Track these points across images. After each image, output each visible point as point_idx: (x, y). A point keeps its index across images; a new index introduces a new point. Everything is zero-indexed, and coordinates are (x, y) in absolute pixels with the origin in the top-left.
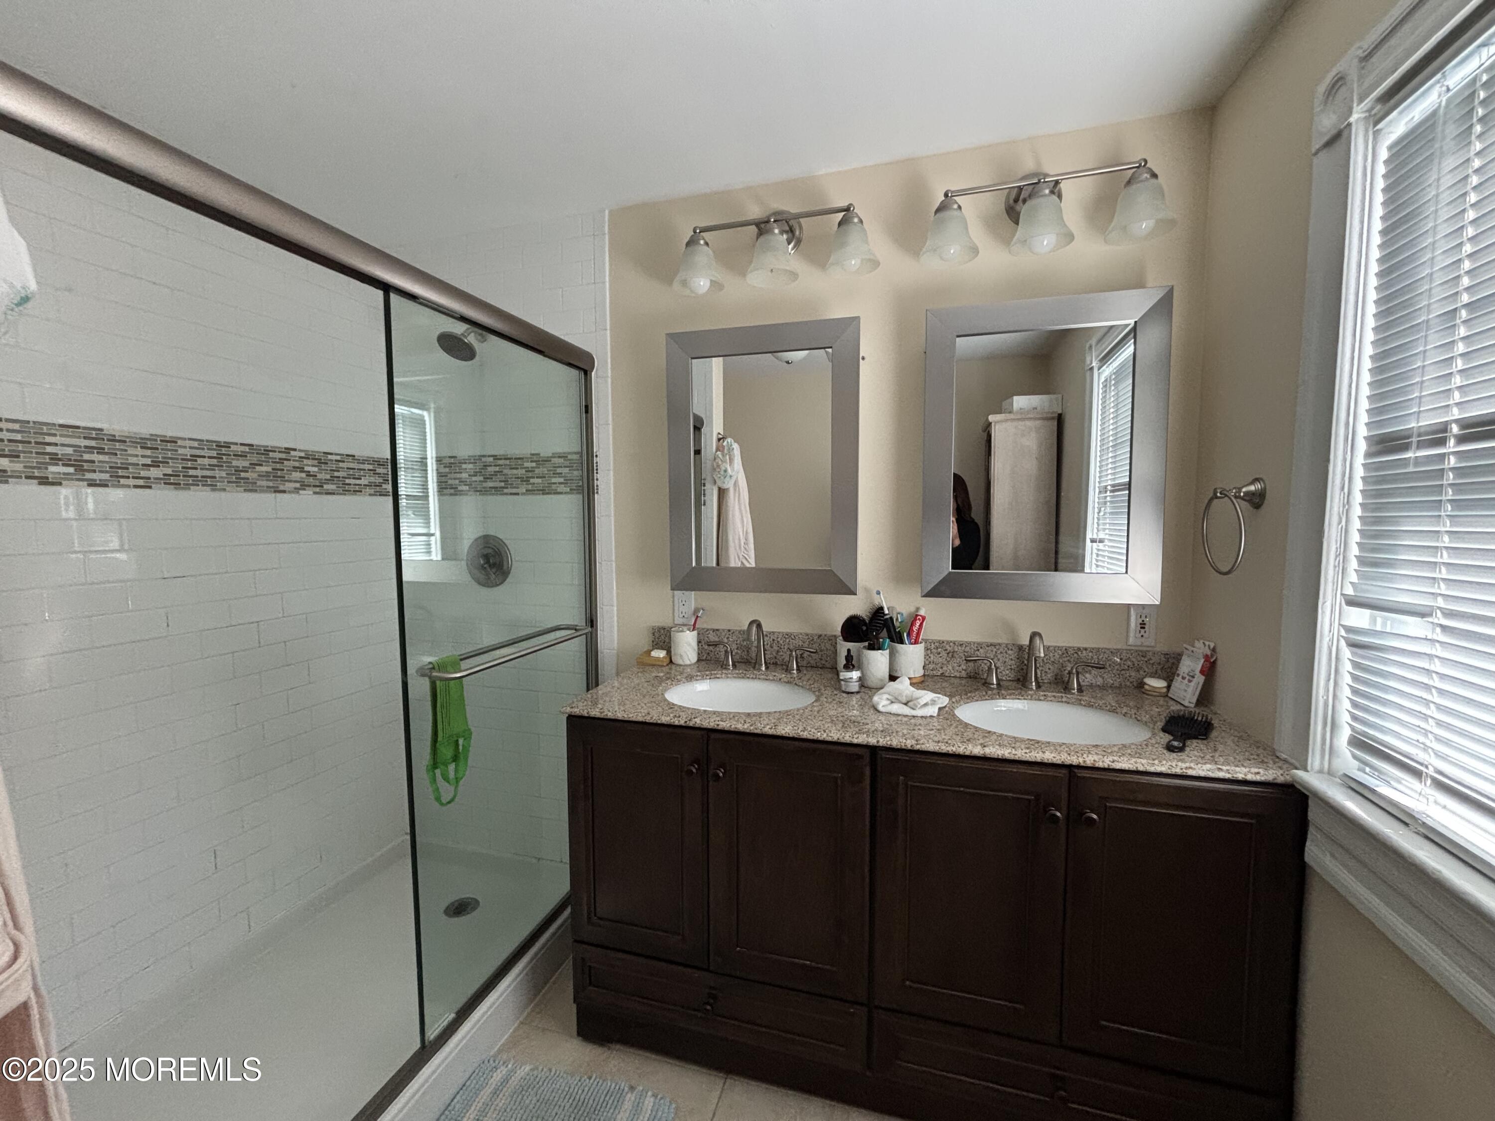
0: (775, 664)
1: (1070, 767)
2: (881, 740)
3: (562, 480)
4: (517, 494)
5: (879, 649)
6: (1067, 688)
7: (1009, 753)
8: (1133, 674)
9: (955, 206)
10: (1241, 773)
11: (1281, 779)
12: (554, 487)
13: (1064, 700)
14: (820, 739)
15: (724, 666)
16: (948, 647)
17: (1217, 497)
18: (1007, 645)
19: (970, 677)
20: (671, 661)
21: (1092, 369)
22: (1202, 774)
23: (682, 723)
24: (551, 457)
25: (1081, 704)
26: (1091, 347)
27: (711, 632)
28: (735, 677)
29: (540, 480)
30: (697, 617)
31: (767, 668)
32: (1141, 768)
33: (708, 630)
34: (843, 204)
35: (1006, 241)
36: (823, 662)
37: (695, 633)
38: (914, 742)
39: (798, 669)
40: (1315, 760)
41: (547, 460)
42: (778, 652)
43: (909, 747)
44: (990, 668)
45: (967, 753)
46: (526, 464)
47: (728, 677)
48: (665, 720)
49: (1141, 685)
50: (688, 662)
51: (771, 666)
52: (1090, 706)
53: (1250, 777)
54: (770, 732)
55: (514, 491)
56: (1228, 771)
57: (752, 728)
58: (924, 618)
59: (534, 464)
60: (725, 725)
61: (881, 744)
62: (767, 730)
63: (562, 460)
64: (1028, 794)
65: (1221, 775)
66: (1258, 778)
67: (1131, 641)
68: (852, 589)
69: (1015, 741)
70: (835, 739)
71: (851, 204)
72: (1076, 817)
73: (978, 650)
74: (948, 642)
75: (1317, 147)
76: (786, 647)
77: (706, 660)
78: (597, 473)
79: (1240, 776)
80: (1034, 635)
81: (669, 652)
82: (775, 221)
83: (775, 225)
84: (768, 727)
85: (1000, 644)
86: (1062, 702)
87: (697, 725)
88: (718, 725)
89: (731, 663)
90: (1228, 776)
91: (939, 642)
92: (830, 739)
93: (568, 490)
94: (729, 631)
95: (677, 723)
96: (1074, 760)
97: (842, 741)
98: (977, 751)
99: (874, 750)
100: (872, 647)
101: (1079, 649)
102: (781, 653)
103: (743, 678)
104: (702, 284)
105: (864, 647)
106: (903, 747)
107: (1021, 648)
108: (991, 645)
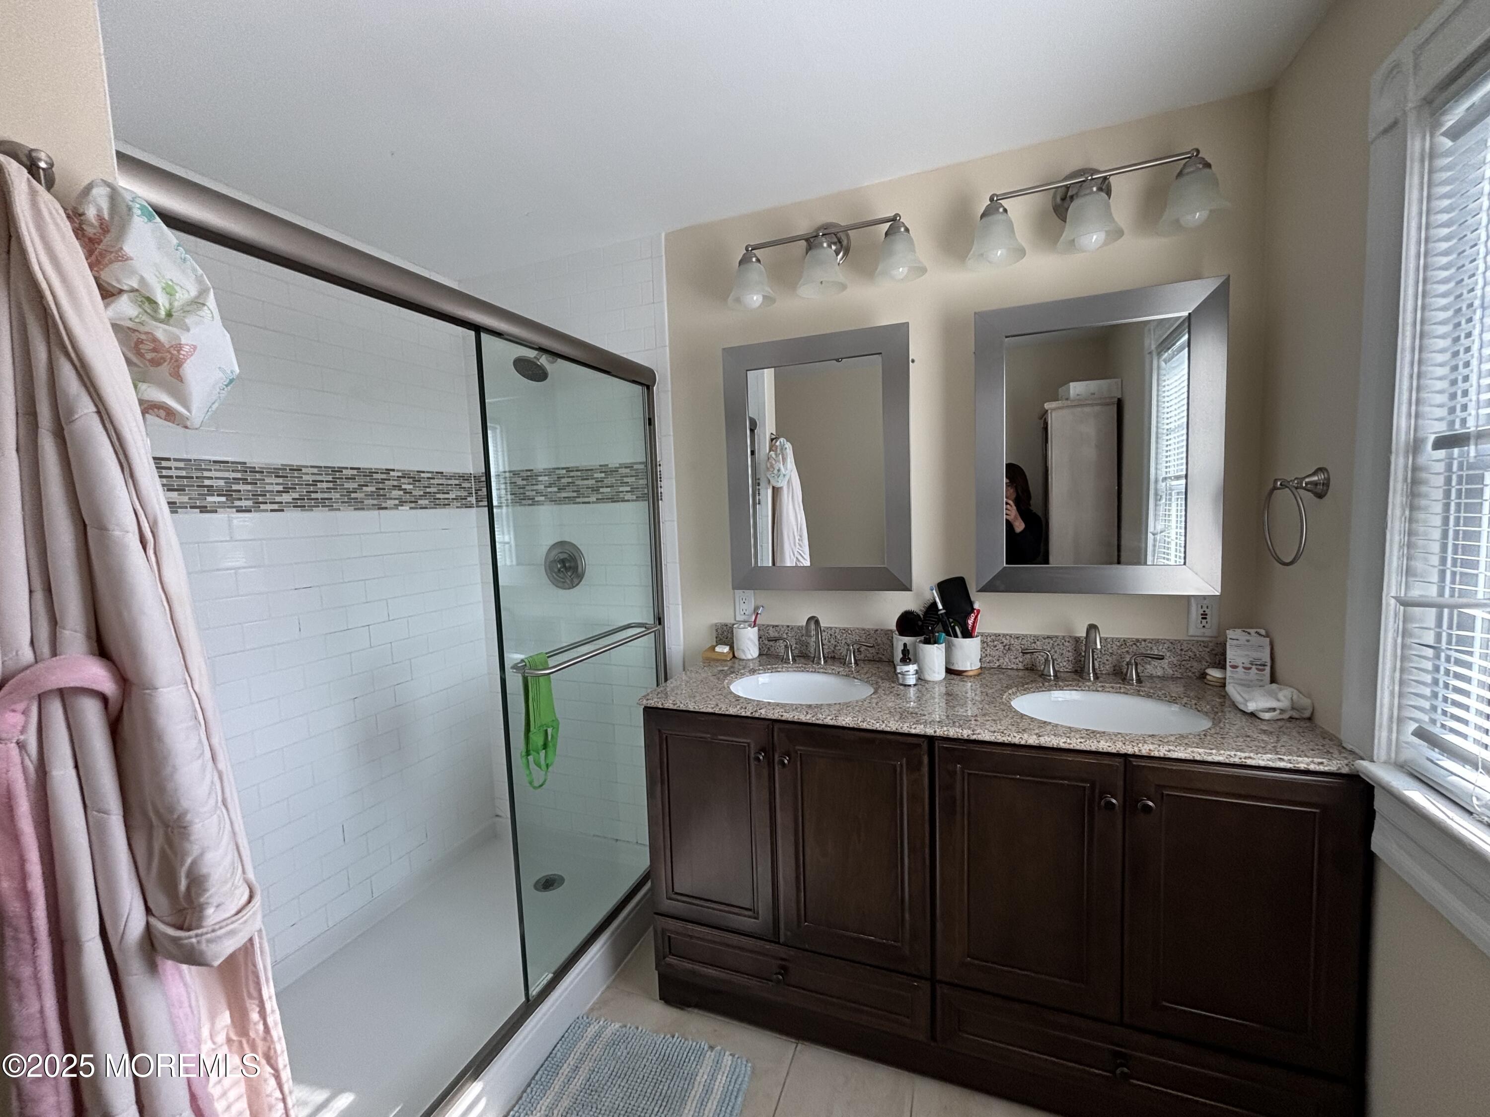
0: (833, 658)
1: (1126, 756)
2: (938, 731)
3: (628, 489)
4: (589, 503)
5: (935, 643)
6: (1125, 679)
7: (1065, 743)
8: (1195, 664)
9: (1001, 210)
10: (1303, 763)
11: (1345, 770)
12: (621, 495)
13: (1122, 691)
14: (879, 729)
15: (784, 660)
16: (1004, 639)
17: (1277, 489)
18: (1064, 637)
19: (1027, 669)
20: (734, 656)
21: (1150, 353)
22: (1263, 763)
23: (748, 714)
24: (619, 468)
25: (1140, 695)
26: (1149, 330)
27: (771, 628)
28: (795, 671)
29: (609, 490)
30: (758, 614)
31: (825, 662)
32: (1198, 758)
33: (768, 626)
34: (891, 214)
36: (880, 656)
37: (756, 629)
38: (970, 732)
39: (856, 663)
40: (1381, 750)
41: (616, 470)
42: (835, 646)
43: (965, 737)
44: (1047, 660)
45: (1023, 742)
46: (596, 475)
47: (788, 671)
48: (732, 711)
49: (1203, 676)
50: (750, 657)
51: (829, 661)
52: (1149, 696)
53: (1312, 767)
54: (831, 723)
55: (586, 500)
56: (1289, 761)
57: (814, 719)
58: (978, 611)
59: (603, 475)
60: (788, 716)
61: (938, 734)
62: (829, 721)
63: (628, 470)
64: (1083, 781)
65: (1282, 765)
66: (1321, 768)
67: (1192, 631)
68: (908, 585)
69: (1071, 731)
70: (894, 729)
71: (897, 215)
72: (1131, 804)
73: (1035, 643)
74: (1005, 635)
75: (1374, 135)
76: (843, 642)
77: (766, 655)
78: (661, 481)
79: (1302, 766)
80: (1092, 628)
81: (732, 648)
82: (823, 235)
83: (823, 239)
84: (829, 718)
85: (1057, 637)
86: (1120, 693)
87: (762, 716)
88: (782, 716)
89: (791, 657)
90: (1289, 766)
91: (995, 635)
92: (888, 729)
93: (635, 498)
94: (788, 626)
95: (743, 714)
96: (1128, 749)
97: (901, 731)
98: (1032, 740)
99: (931, 739)
100: (927, 642)
101: (1138, 640)
102: (839, 648)
103: (803, 671)
104: (755, 299)
105: (920, 642)
106: (960, 737)
107: (1077, 640)
108: (1048, 637)
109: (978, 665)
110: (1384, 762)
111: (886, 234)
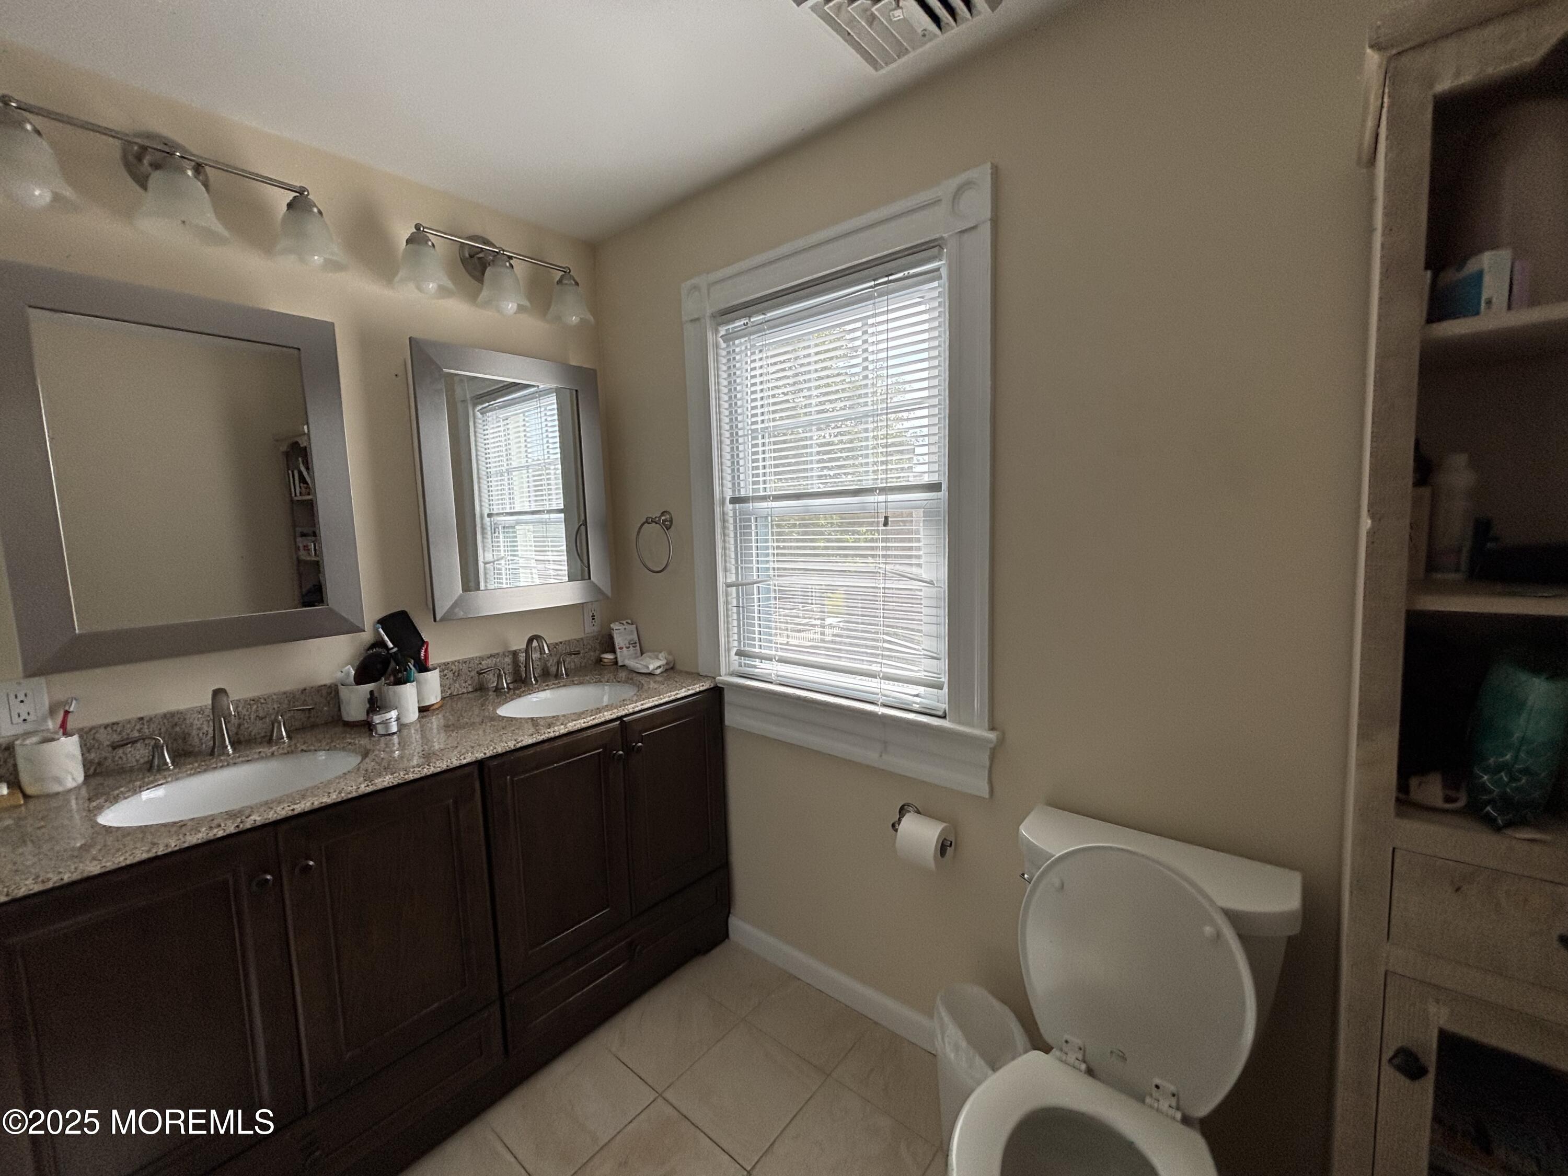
0: (239, 742)
1: (620, 718)
2: (487, 752)
5: (405, 683)
6: (557, 676)
7: (584, 723)
8: (592, 654)
10: (683, 693)
11: (710, 685)
13: (562, 684)
14: (428, 774)
15: (155, 768)
16: (453, 667)
17: (649, 523)
18: (503, 654)
19: (476, 690)
20: (25, 797)
22: (683, 695)
25: (575, 684)
27: (102, 730)
30: (67, 713)
31: (237, 749)
32: (657, 703)
33: (96, 728)
36: (312, 720)
37: (73, 738)
38: (514, 742)
39: (289, 737)
40: (721, 670)
43: (513, 747)
44: (499, 676)
45: (556, 735)
47: (177, 779)
48: (141, 855)
49: (600, 660)
51: (241, 746)
53: (702, 689)
54: (369, 789)
56: (692, 689)
57: (343, 795)
60: (303, 806)
61: (488, 755)
64: (598, 749)
66: (704, 688)
67: (586, 632)
68: (360, 626)
70: (445, 767)
71: (306, 189)
72: (630, 750)
73: (481, 663)
74: (453, 663)
75: (686, 320)
79: (698, 690)
80: (532, 639)
81: (15, 783)
82: (181, 157)
83: (183, 163)
84: (363, 786)
85: (497, 654)
86: (561, 686)
87: (258, 823)
88: (293, 810)
89: (169, 760)
90: (692, 692)
91: (444, 664)
92: (439, 770)
94: (142, 719)
95: (221, 834)
96: (622, 712)
97: (452, 766)
98: (563, 730)
99: (480, 764)
100: (397, 682)
101: (557, 644)
103: (205, 771)
104: (40, 195)
105: (386, 685)
106: (508, 749)
107: (515, 654)
108: (491, 656)
109: (439, 699)
110: (725, 675)
111: (290, 206)
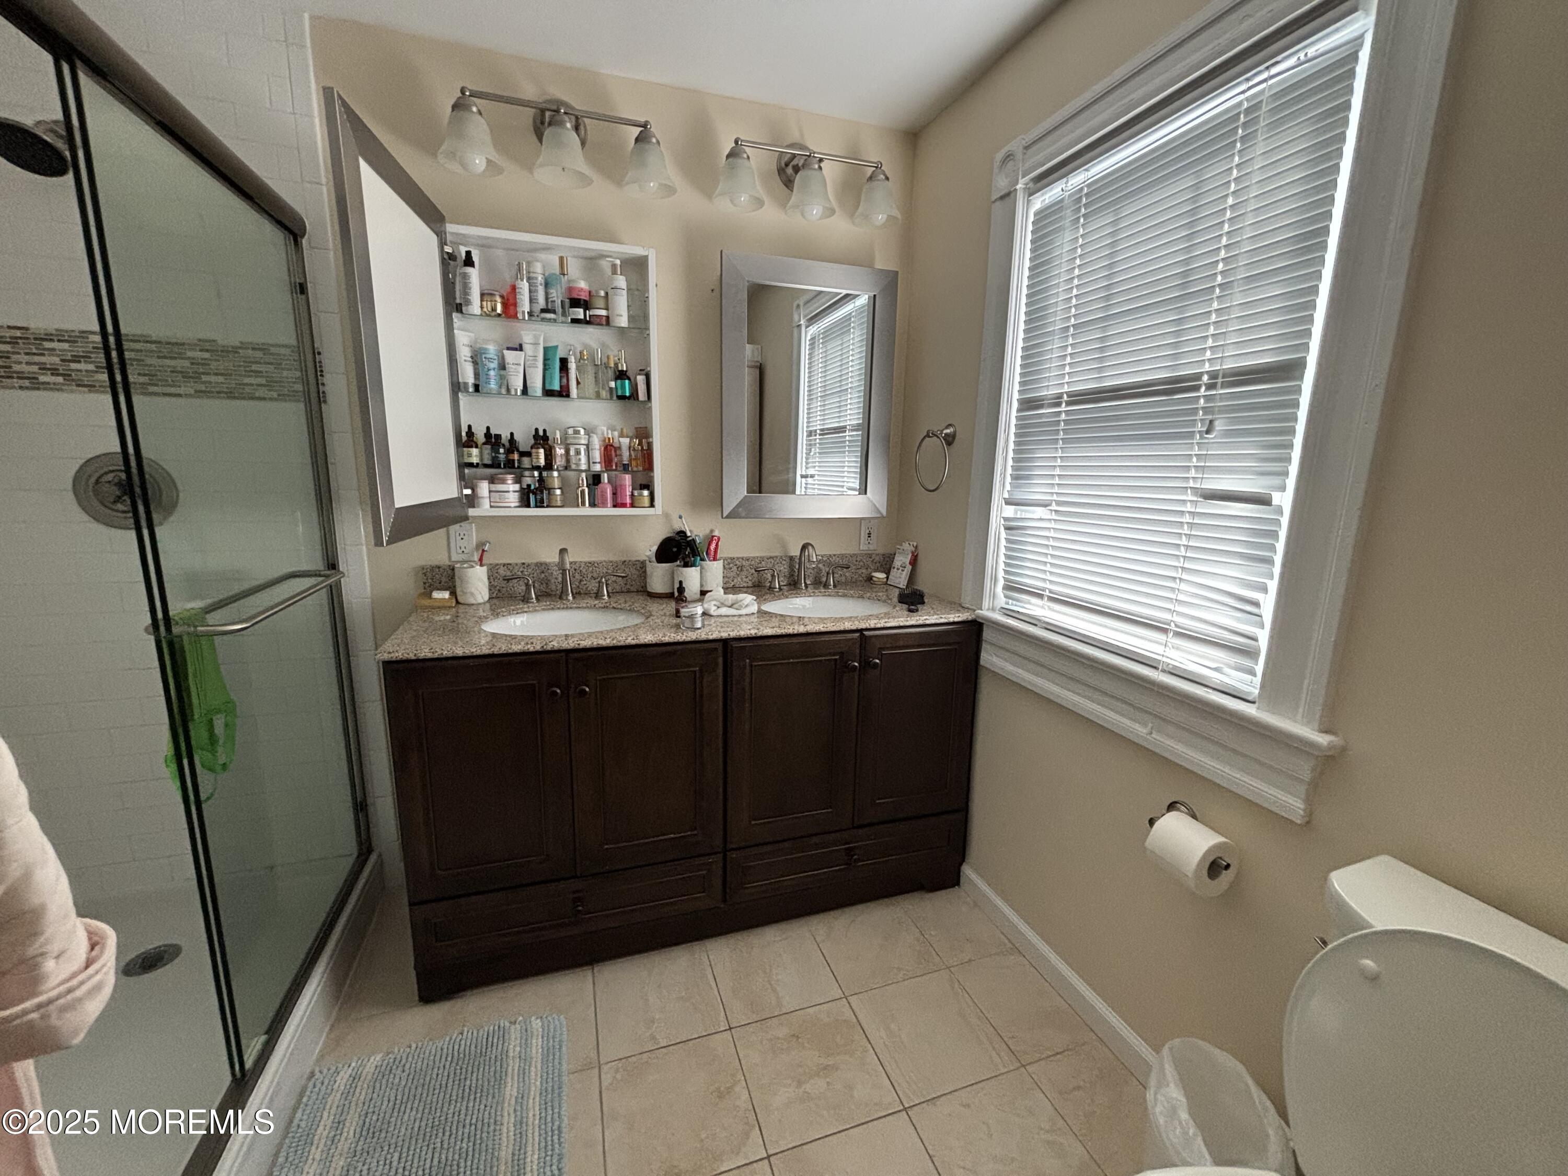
0: (579, 593)
1: (860, 631)
2: (731, 634)
3: (263, 381)
4: (180, 395)
5: (691, 566)
6: (826, 586)
7: (823, 628)
8: (864, 570)
9: (745, 156)
11: (970, 618)
12: (248, 390)
13: (825, 594)
14: (680, 640)
15: (526, 599)
16: (736, 562)
17: (929, 437)
18: (781, 557)
19: (754, 586)
20: (458, 602)
21: (799, 326)
22: (933, 622)
23: (538, 648)
24: (240, 348)
26: (798, 306)
27: (501, 567)
28: (543, 610)
29: (221, 379)
30: (483, 551)
31: (574, 598)
32: (902, 624)
33: (497, 565)
34: (642, 120)
35: (783, 204)
36: (628, 586)
37: (485, 569)
38: (756, 631)
39: (607, 597)
40: (986, 603)
41: (235, 350)
42: (581, 581)
43: (753, 635)
44: (773, 576)
45: (796, 632)
46: (190, 354)
47: (536, 611)
49: (870, 579)
50: (481, 601)
51: (577, 596)
52: (844, 596)
53: (956, 620)
54: (634, 642)
55: (172, 390)
57: (615, 642)
58: (719, 539)
59: (207, 355)
60: (586, 643)
61: (733, 636)
62: (630, 641)
63: (259, 354)
64: (834, 655)
65: (943, 621)
66: (960, 619)
67: (861, 548)
69: (822, 620)
70: (694, 638)
71: (647, 122)
72: (866, 665)
74: (738, 558)
75: (995, 197)
76: (590, 576)
77: (497, 598)
78: (322, 376)
79: (951, 620)
80: (804, 547)
81: (453, 593)
82: (565, 113)
83: (566, 118)
85: (777, 557)
87: (555, 648)
88: (581, 645)
89: (534, 596)
90: (946, 621)
91: (732, 558)
92: (689, 639)
93: (275, 395)
94: (523, 564)
95: (532, 649)
96: (863, 625)
97: (700, 639)
99: (725, 642)
100: (686, 565)
103: (553, 609)
104: (479, 162)
105: (678, 566)
107: (791, 558)
108: (771, 557)
110: (988, 609)
111: (637, 140)
